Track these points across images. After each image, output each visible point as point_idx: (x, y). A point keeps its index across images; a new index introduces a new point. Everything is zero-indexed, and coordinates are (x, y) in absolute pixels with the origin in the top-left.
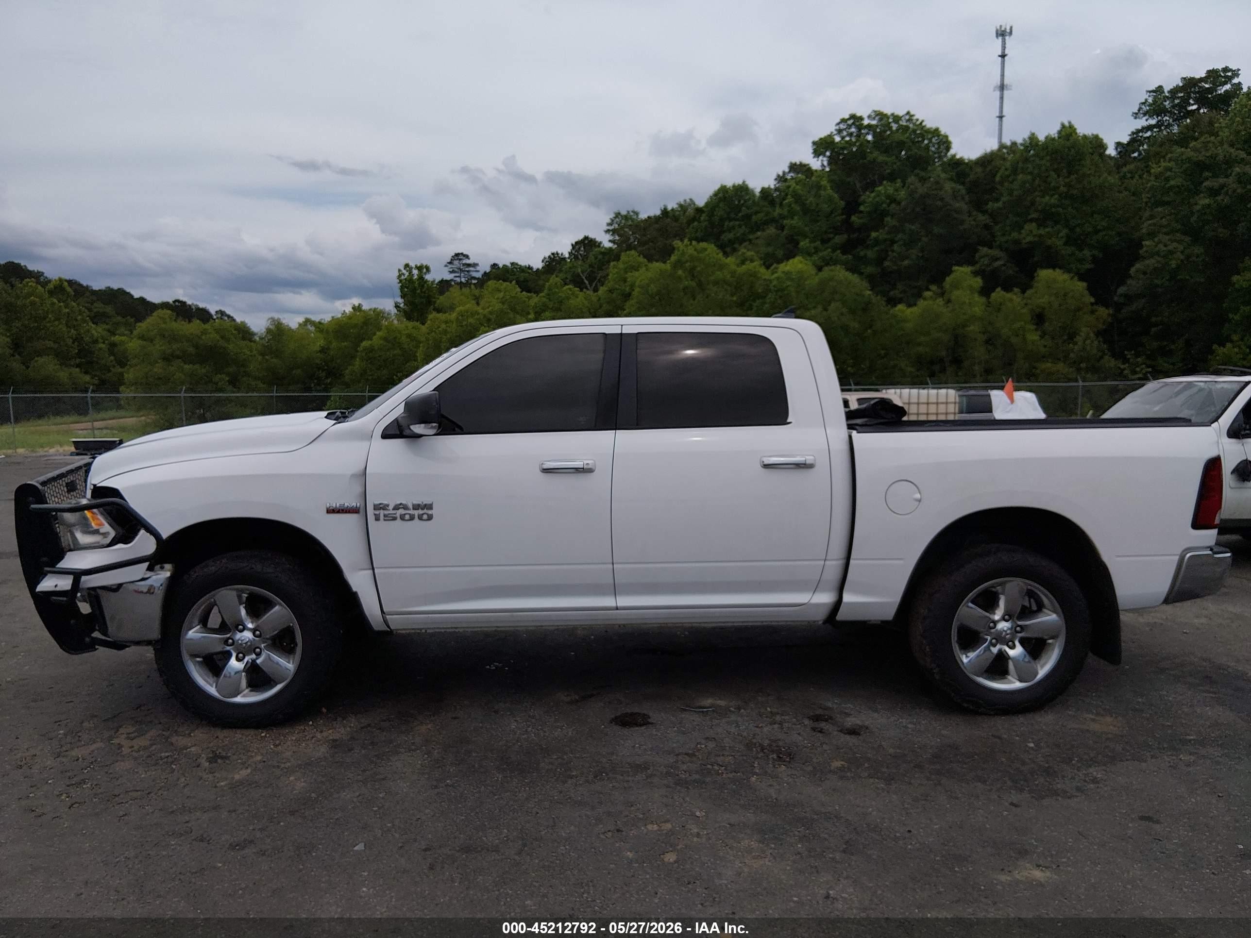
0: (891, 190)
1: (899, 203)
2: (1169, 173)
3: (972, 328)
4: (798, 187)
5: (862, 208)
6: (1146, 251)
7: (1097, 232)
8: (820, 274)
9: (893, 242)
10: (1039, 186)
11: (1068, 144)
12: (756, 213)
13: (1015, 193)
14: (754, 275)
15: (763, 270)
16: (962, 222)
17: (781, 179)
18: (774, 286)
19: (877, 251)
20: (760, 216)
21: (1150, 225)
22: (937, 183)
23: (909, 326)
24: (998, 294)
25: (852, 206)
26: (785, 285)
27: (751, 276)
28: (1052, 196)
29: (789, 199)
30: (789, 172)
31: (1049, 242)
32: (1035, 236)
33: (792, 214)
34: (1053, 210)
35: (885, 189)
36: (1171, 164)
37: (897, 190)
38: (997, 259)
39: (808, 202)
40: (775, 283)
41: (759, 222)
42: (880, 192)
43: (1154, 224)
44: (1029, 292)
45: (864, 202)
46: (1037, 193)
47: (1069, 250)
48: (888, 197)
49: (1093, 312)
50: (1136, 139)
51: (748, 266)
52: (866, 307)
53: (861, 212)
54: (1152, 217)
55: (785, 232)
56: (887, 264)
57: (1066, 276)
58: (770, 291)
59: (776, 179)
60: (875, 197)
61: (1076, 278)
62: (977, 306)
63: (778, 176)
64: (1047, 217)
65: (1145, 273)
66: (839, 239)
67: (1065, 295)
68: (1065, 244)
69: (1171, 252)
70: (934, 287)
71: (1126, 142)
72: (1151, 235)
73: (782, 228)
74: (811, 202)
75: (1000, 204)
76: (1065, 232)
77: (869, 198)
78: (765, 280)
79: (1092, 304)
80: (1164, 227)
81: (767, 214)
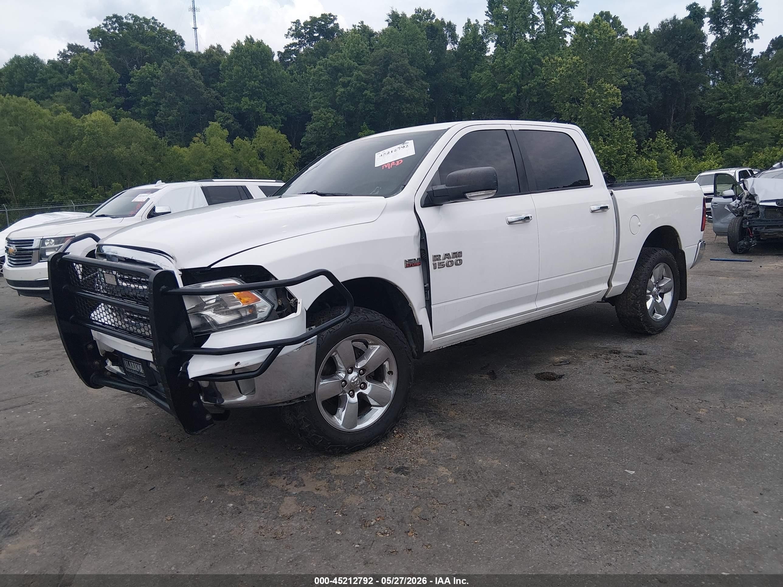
0: (151, 69)
1: (158, 78)
2: (321, 72)
3: (226, 161)
4: (84, 61)
5: (132, 79)
6: (315, 117)
7: (282, 105)
8: (119, 123)
9: (158, 104)
10: (247, 74)
11: (260, 49)
12: (50, 78)
13: (234, 78)
14: (69, 122)
15: (74, 119)
16: (202, 94)
17: (63, 55)
18: (88, 131)
19: (148, 109)
20: (55, 80)
21: (315, 102)
22: (183, 67)
23: (186, 159)
24: (237, 141)
25: (126, 78)
26: (96, 131)
27: (65, 123)
28: (255, 81)
29: (79, 70)
30: (68, 51)
31: (257, 110)
32: (249, 105)
33: (82, 81)
34: (257, 90)
35: (147, 68)
36: (322, 67)
37: (155, 69)
38: (228, 119)
39: (93, 72)
40: (88, 128)
41: (54, 85)
42: (144, 69)
43: (317, 102)
44: (254, 140)
45: (133, 76)
46: (246, 79)
47: (269, 115)
48: (150, 73)
49: (291, 152)
50: (288, 51)
51: (61, 116)
52: (155, 147)
53: (132, 82)
54: (314, 97)
55: (78, 93)
56: (157, 118)
57: (275, 131)
58: (85, 134)
59: (58, 55)
60: (141, 73)
61: (280, 132)
62: (227, 148)
63: (60, 52)
64: (254, 94)
65: (315, 130)
66: (119, 100)
67: (275, 142)
68: (266, 111)
69: (329, 118)
70: (199, 135)
71: (283, 52)
72: (316, 108)
73: (75, 90)
74: (95, 73)
75: (225, 84)
76: (265, 104)
77: (136, 73)
78: (78, 126)
79: (290, 148)
80: (323, 103)
81: (60, 79)
